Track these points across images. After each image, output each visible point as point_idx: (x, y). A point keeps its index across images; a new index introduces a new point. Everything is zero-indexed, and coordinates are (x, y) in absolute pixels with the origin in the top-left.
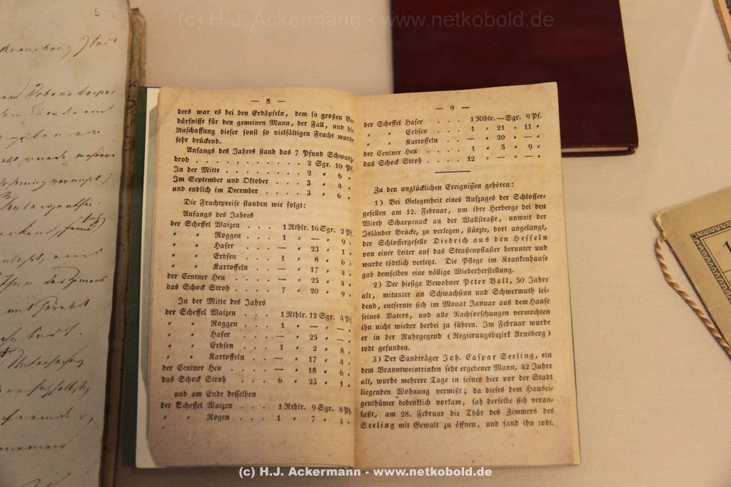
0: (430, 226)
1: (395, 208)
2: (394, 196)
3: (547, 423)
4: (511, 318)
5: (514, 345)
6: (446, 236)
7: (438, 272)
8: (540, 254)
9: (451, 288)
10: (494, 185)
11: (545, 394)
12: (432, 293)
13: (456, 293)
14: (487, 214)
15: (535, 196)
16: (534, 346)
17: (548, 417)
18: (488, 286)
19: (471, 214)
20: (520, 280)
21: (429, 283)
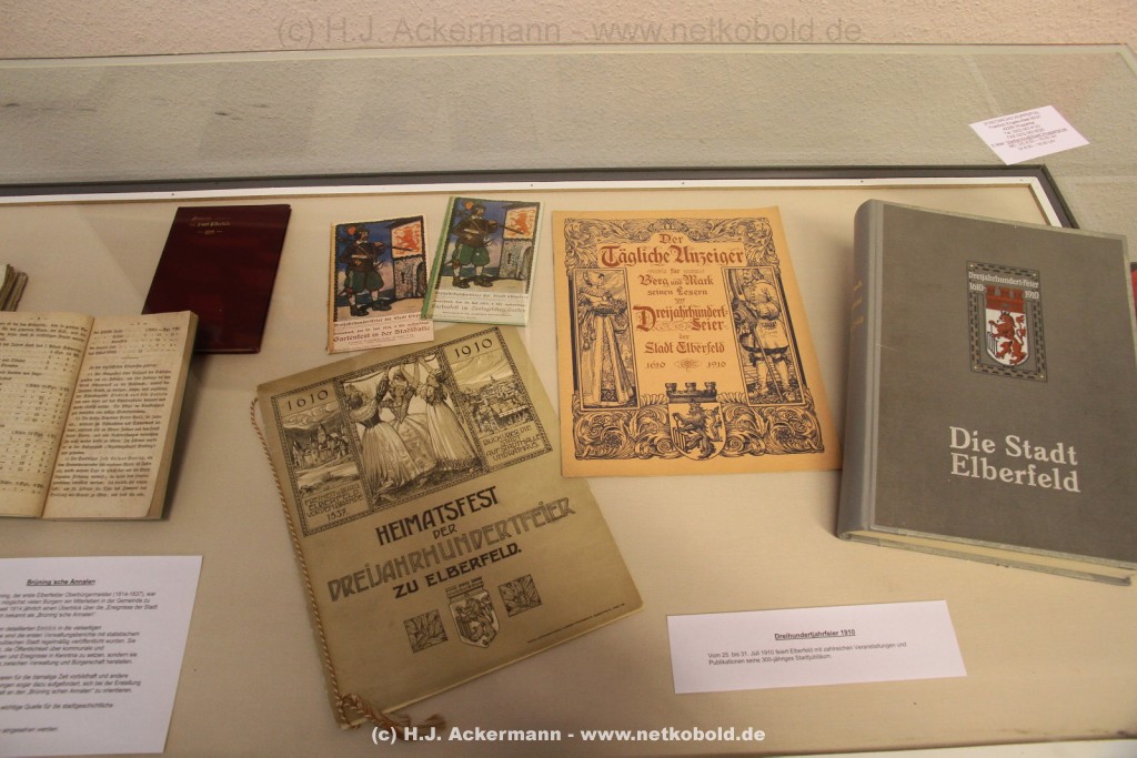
0: (112, 387)
1: (98, 377)
2: (98, 371)
3: (141, 495)
4: (138, 438)
5: (137, 452)
6: (117, 393)
7: (109, 412)
8: (161, 403)
9: (113, 421)
10: (148, 366)
11: (144, 479)
12: (104, 424)
13: (115, 424)
14: (140, 381)
15: (167, 372)
16: (145, 452)
17: (143, 491)
18: (132, 420)
19: (133, 381)
20: (148, 417)
21: (103, 418)
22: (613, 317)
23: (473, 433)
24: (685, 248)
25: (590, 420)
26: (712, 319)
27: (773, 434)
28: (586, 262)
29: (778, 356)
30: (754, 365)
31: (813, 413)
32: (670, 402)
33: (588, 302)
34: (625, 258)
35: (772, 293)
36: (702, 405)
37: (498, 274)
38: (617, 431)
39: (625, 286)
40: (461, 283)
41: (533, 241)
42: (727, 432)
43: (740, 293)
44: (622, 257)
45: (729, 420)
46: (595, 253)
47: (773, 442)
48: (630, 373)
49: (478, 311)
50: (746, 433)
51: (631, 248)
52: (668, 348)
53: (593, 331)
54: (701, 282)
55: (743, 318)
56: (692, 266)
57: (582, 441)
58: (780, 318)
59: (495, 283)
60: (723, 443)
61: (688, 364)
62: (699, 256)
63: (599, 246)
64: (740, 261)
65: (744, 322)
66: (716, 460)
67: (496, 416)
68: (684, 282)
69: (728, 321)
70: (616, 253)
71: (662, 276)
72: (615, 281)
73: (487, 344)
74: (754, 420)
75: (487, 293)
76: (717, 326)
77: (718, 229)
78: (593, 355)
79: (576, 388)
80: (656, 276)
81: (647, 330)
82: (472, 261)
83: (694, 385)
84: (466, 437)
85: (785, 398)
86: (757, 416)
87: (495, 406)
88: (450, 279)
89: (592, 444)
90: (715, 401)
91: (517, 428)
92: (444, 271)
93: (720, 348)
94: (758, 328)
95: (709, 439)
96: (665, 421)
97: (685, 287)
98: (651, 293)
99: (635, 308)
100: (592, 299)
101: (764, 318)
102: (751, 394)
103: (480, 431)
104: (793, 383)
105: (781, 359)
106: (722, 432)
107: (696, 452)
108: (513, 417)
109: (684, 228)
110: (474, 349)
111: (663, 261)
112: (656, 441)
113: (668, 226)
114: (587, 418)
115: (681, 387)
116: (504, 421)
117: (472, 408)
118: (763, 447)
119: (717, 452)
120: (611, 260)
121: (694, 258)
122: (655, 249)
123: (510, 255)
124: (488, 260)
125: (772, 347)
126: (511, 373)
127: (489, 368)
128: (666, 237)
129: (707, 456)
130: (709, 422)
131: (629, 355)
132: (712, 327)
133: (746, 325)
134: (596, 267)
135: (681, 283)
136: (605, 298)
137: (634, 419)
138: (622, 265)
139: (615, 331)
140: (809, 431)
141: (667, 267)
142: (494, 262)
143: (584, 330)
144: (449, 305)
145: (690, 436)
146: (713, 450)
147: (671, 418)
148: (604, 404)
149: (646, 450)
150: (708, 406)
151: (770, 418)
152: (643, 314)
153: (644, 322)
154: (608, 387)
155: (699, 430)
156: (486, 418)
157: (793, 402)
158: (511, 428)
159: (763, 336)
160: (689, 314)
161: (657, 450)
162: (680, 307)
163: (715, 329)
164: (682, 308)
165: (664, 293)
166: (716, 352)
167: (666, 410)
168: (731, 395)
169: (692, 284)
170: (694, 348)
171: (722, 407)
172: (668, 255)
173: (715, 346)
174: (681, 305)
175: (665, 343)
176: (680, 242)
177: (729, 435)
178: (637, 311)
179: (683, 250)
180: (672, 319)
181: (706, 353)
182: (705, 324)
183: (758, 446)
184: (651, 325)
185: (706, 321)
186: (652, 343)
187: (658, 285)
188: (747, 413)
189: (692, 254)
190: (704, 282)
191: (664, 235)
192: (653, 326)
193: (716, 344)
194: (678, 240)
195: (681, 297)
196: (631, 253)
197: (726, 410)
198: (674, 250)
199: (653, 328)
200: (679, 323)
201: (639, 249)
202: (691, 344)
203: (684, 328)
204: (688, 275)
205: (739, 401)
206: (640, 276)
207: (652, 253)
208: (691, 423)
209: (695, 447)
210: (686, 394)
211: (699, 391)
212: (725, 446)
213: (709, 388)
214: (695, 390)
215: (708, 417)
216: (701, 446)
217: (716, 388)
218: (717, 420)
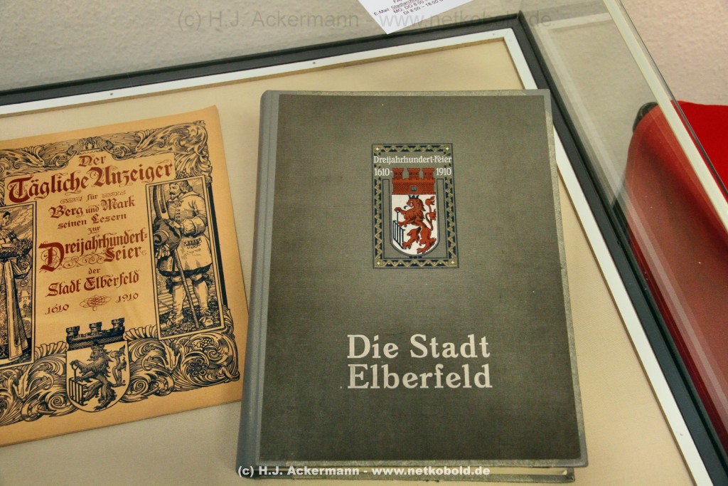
22: (15, 261)
24: (107, 169)
26: (128, 246)
27: (183, 368)
29: (199, 276)
30: (171, 291)
31: (232, 337)
32: (69, 350)
34: (37, 190)
35: (201, 206)
36: (106, 347)
38: (3, 393)
39: (33, 223)
42: (131, 374)
43: (164, 212)
44: (34, 188)
45: (134, 359)
46: (2, 189)
47: (183, 377)
48: (27, 322)
50: (152, 372)
51: (44, 177)
52: (74, 287)
54: (121, 205)
55: (164, 239)
56: (114, 187)
58: (206, 233)
60: (126, 387)
61: (95, 302)
62: (122, 176)
63: (8, 180)
64: (168, 174)
65: (164, 244)
66: (117, 408)
68: (101, 208)
69: (146, 245)
70: (27, 185)
71: (77, 205)
72: (21, 218)
74: (164, 354)
76: (133, 253)
77: (147, 142)
80: (69, 206)
81: (52, 269)
83: (99, 325)
85: (201, 324)
86: (168, 350)
90: (122, 340)
93: (134, 278)
94: (179, 248)
95: (110, 385)
96: (60, 373)
97: (102, 214)
98: (61, 226)
99: (42, 246)
101: (187, 236)
102: (164, 326)
104: (213, 306)
105: (203, 279)
106: (126, 375)
107: (94, 402)
109: (109, 146)
111: (80, 187)
112: (48, 396)
113: (90, 146)
115: (84, 330)
118: (171, 384)
119: (118, 398)
120: (20, 195)
121: (117, 178)
122: (72, 175)
125: (193, 267)
128: (87, 159)
129: (105, 406)
130: (112, 365)
131: (28, 302)
132: (128, 255)
133: (167, 247)
134: (2, 204)
135: (97, 210)
136: (8, 240)
137: (25, 376)
138: (32, 199)
139: (15, 276)
140: (225, 357)
141: (84, 192)
145: (88, 384)
146: (113, 397)
147: (69, 367)
149: (34, 410)
150: (112, 348)
151: (182, 349)
152: (50, 252)
153: (50, 261)
155: (99, 376)
157: (211, 327)
159: (185, 257)
160: (102, 244)
161: (47, 407)
162: (93, 238)
163: (130, 257)
164: (96, 238)
165: (77, 224)
166: (128, 284)
167: (64, 360)
168: (140, 329)
169: (110, 208)
170: (104, 282)
171: (128, 346)
172: (86, 179)
173: (128, 276)
174: (94, 234)
175: (72, 282)
176: (102, 162)
177: (134, 377)
178: (45, 249)
179: (104, 171)
180: (82, 253)
181: (117, 286)
182: (120, 252)
183: (165, 385)
184: (58, 263)
185: (121, 249)
186: (56, 284)
187: (71, 215)
188: (157, 348)
189: (114, 175)
190: (124, 204)
191: (84, 157)
192: (60, 263)
193: (130, 274)
194: (100, 161)
195: (96, 225)
196: (45, 183)
197: (133, 349)
198: (94, 173)
199: (60, 266)
200: (90, 257)
201: (53, 178)
202: (102, 278)
203: (95, 261)
204: (106, 199)
205: (149, 336)
206: (52, 208)
207: (68, 180)
208: (92, 370)
209: (93, 397)
210: (90, 337)
211: (104, 331)
212: (127, 389)
213: (117, 326)
214: (100, 331)
215: (112, 359)
216: (100, 395)
217: (124, 324)
218: (122, 362)
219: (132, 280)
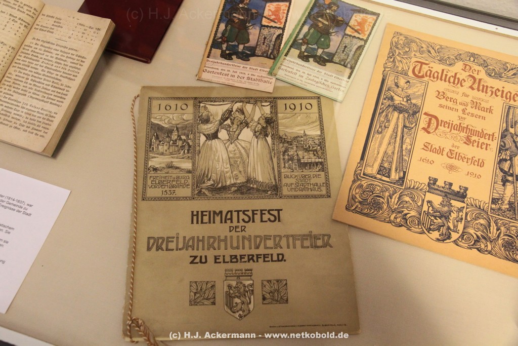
0: (44, 57)
1: (36, 46)
2: (38, 42)
3: (43, 136)
4: (52, 97)
5: (48, 107)
6: (47, 62)
7: (37, 73)
8: (73, 78)
9: (38, 80)
10: (72, 49)
11: (47, 126)
12: (32, 80)
13: (39, 82)
14: (64, 58)
15: (83, 57)
16: (53, 109)
17: (44, 135)
18: (51, 83)
19: (59, 57)
20: (62, 85)
21: (32, 76)
22: (406, 115)
23: (279, 167)
24: (480, 80)
25: (365, 185)
26: (482, 140)
27: (500, 241)
28: (400, 69)
30: (504, 185)
32: (428, 192)
33: (392, 99)
34: (430, 74)
36: (452, 201)
37: (333, 58)
38: (381, 199)
39: (424, 96)
40: (304, 57)
41: (366, 41)
42: (464, 228)
43: (512, 127)
44: (429, 72)
45: (469, 219)
46: (408, 64)
47: (498, 248)
48: (406, 160)
49: (309, 81)
50: (479, 233)
51: (437, 67)
52: (440, 151)
53: (388, 121)
54: (483, 109)
55: (507, 146)
56: (481, 95)
57: (354, 198)
59: (328, 64)
60: (459, 235)
61: (451, 168)
62: (489, 89)
63: (414, 59)
65: (507, 150)
66: (449, 246)
67: (299, 160)
68: (470, 105)
69: (494, 145)
70: (425, 68)
71: (454, 96)
72: (416, 89)
73: (309, 106)
74: (489, 226)
75: (321, 70)
76: (484, 147)
77: (512, 72)
78: (383, 138)
79: (362, 158)
80: (449, 95)
81: (429, 133)
82: (316, 43)
83: (451, 184)
84: (273, 169)
86: (493, 224)
87: (300, 153)
88: (297, 52)
89: (360, 202)
90: (463, 202)
91: (312, 174)
92: (295, 44)
93: (481, 164)
95: (449, 228)
96: (419, 204)
97: (469, 110)
98: (441, 106)
99: (425, 114)
100: (396, 97)
102: (493, 206)
103: (285, 167)
106: (461, 227)
108: (311, 165)
109: (485, 64)
110: (298, 107)
111: (459, 85)
112: (408, 216)
113: (472, 59)
114: (363, 183)
115: (440, 183)
116: (303, 165)
117: (283, 149)
118: (489, 248)
119: (452, 239)
120: (419, 73)
121: (485, 89)
122: (456, 74)
123: (345, 47)
124: (328, 46)
126: (319, 133)
127: (304, 125)
128: (468, 67)
129: (443, 240)
130: (453, 215)
131: (409, 147)
132: (480, 146)
133: (508, 152)
134: (406, 74)
135: (467, 105)
136: (405, 100)
137: (397, 195)
138: (426, 79)
139: (405, 126)
141: (461, 90)
142: (332, 49)
143: (382, 119)
144: (291, 70)
145: (435, 221)
146: (449, 238)
147: (425, 203)
148: (379, 176)
149: (398, 220)
151: (502, 228)
152: (430, 120)
153: (429, 126)
154: (386, 165)
155: (443, 219)
156: (291, 159)
158: (306, 172)
160: (465, 131)
161: (406, 223)
162: (460, 124)
163: (482, 148)
164: (462, 125)
165: (452, 109)
166: (476, 166)
167: (423, 196)
168: (477, 201)
169: (476, 109)
170: (460, 157)
171: (467, 208)
172: (465, 81)
173: (477, 161)
174: (461, 122)
175: (439, 147)
176: (478, 74)
177: (465, 231)
178: (426, 117)
179: (477, 81)
180: (451, 131)
181: (468, 164)
182: (476, 142)
183: (485, 246)
184: (433, 130)
185: (477, 140)
186: (429, 144)
187: (449, 102)
188: (486, 219)
189: (483, 86)
190: (485, 110)
191: (466, 65)
192: (434, 131)
193: (479, 159)
194: (477, 72)
195: (464, 116)
196: (436, 72)
197: (470, 211)
198: (470, 79)
199: (434, 133)
200: (455, 135)
201: (443, 70)
202: (459, 154)
203: (458, 140)
204: (475, 101)
205: (482, 208)
206: (438, 91)
207: (452, 76)
208: (439, 212)
209: (436, 230)
210: (442, 189)
211: (453, 191)
212: (459, 237)
213: (462, 191)
214: (450, 189)
215: (454, 211)
216: (441, 231)
217: (467, 192)
218: (460, 217)
219: (479, 164)
